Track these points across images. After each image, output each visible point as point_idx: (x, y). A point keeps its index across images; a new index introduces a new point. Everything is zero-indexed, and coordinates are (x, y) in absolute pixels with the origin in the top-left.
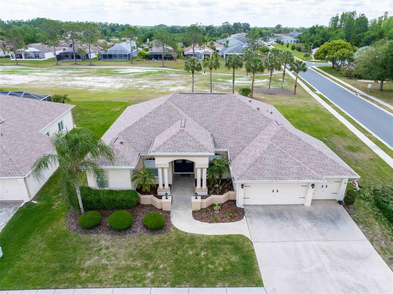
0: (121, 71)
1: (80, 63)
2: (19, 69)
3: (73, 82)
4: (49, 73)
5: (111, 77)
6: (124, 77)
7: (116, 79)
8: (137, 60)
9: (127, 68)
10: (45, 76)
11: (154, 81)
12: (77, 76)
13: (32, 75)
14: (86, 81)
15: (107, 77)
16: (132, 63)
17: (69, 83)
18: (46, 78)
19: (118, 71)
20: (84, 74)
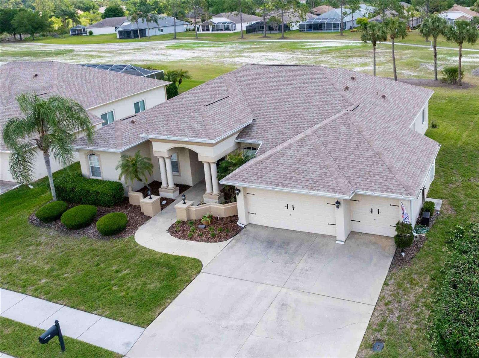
0: (310, 45)
1: (271, 36)
2: (191, 44)
3: (236, 59)
4: (219, 48)
5: (289, 52)
6: (306, 53)
7: (292, 56)
8: (352, 32)
9: (322, 42)
10: (212, 51)
11: (342, 58)
12: (248, 52)
13: (198, 50)
14: (253, 57)
15: (283, 53)
16: (342, 35)
17: (229, 60)
18: (210, 54)
19: (306, 45)
20: (260, 49)
